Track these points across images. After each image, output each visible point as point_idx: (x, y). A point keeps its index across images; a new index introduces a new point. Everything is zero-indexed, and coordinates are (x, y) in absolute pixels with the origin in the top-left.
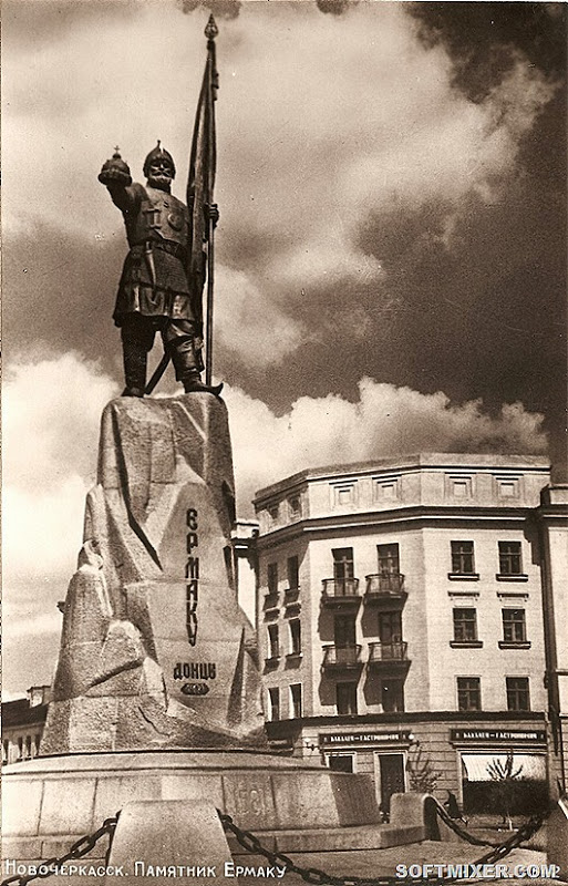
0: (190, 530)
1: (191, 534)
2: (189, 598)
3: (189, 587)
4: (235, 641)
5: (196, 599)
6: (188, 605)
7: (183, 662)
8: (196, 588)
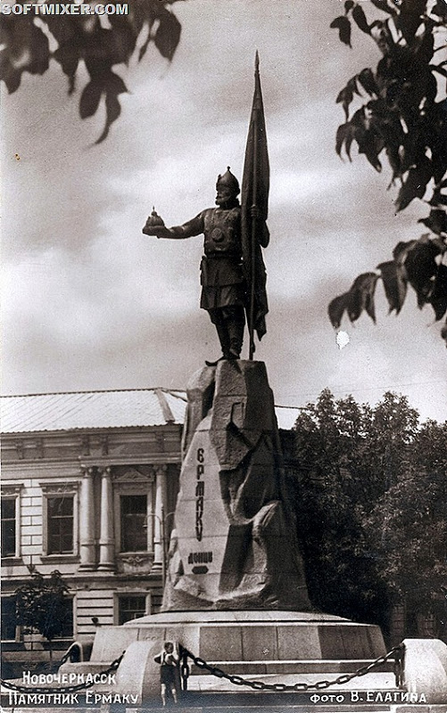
0: (199, 463)
1: (200, 466)
2: (198, 509)
3: (198, 502)
4: (224, 536)
5: (202, 509)
6: (197, 513)
7: (194, 552)
8: (202, 503)
